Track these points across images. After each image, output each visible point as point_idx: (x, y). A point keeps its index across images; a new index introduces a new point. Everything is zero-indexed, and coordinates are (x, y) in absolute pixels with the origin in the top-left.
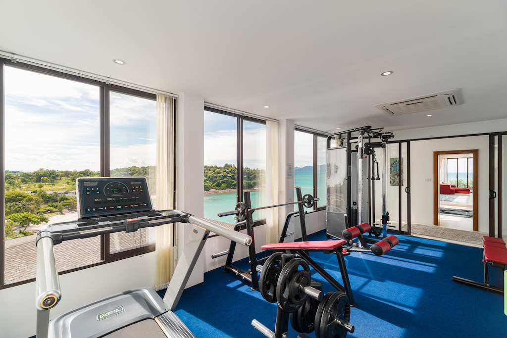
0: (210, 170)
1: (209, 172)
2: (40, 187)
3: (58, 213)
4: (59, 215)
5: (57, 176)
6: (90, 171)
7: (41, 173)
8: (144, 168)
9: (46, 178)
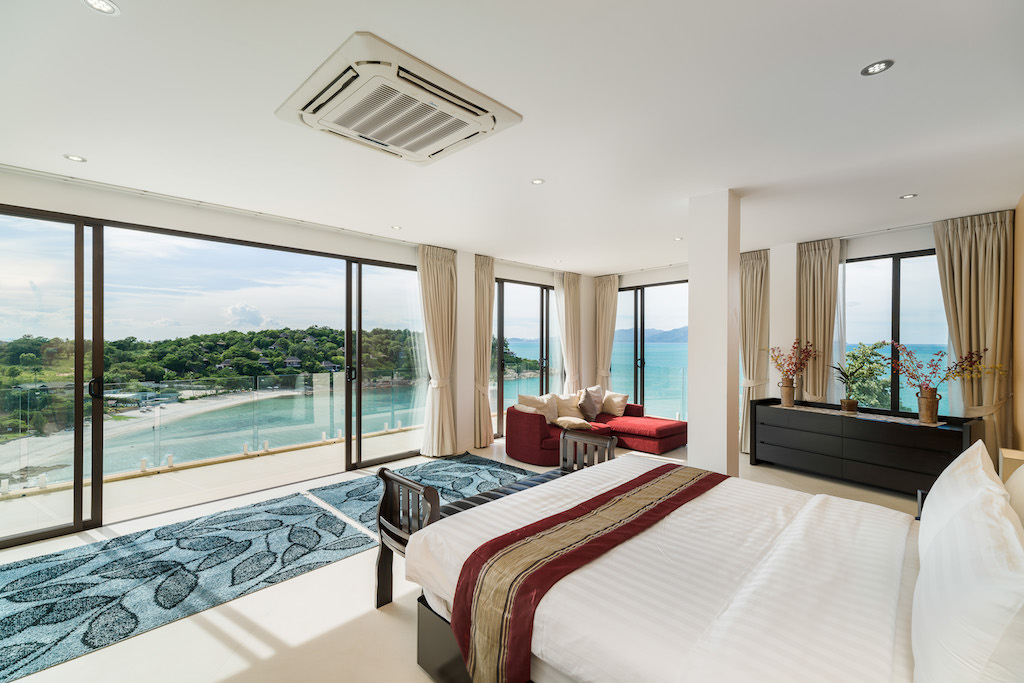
0: (393, 339)
1: (392, 342)
2: (13, 374)
3: (32, 432)
4: (34, 438)
5: (60, 351)
6: (138, 340)
7: (23, 346)
8: (254, 333)
9: (32, 355)
